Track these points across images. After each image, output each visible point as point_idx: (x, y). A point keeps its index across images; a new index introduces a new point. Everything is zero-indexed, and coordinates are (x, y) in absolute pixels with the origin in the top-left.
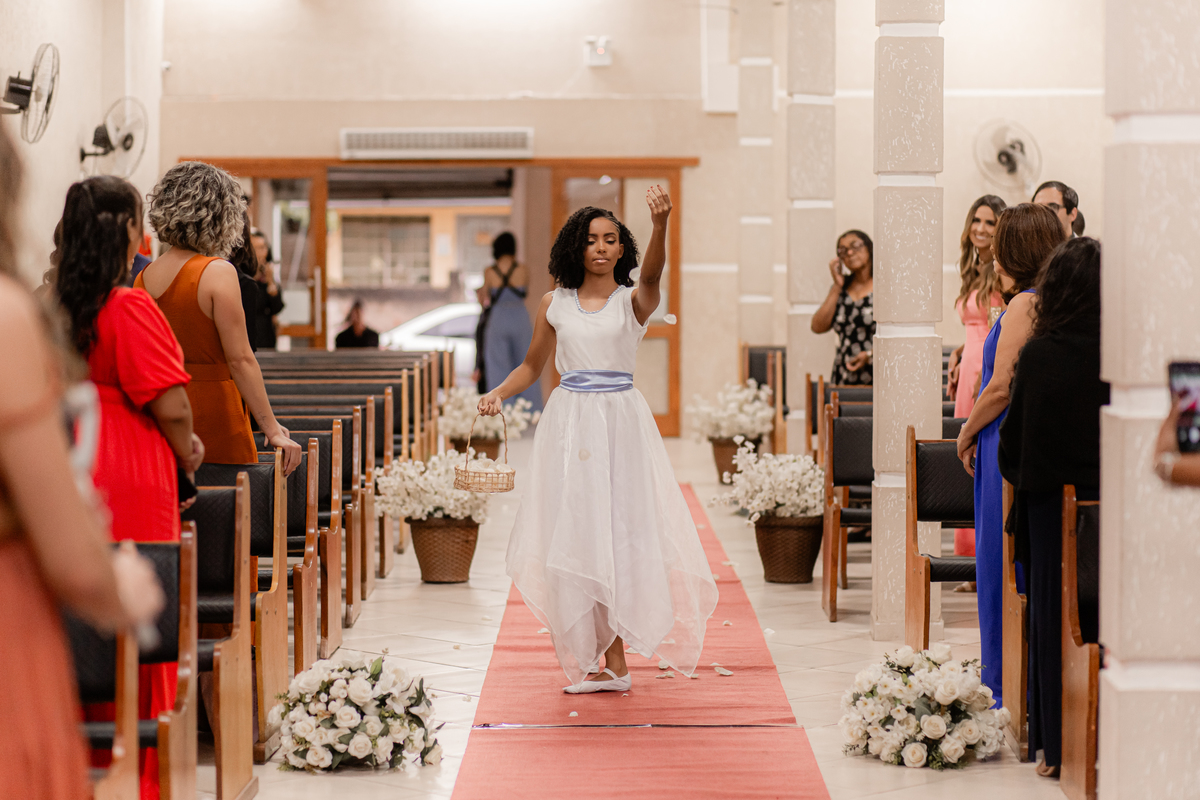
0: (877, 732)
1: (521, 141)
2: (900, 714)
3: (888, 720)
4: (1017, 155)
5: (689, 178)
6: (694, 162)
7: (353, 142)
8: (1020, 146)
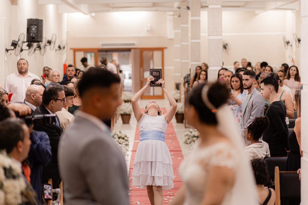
0: (188, 140)
1: (134, 44)
2: (191, 137)
3: (189, 139)
4: (226, 46)
5: (165, 51)
6: (166, 48)
7: (103, 45)
8: (227, 44)
